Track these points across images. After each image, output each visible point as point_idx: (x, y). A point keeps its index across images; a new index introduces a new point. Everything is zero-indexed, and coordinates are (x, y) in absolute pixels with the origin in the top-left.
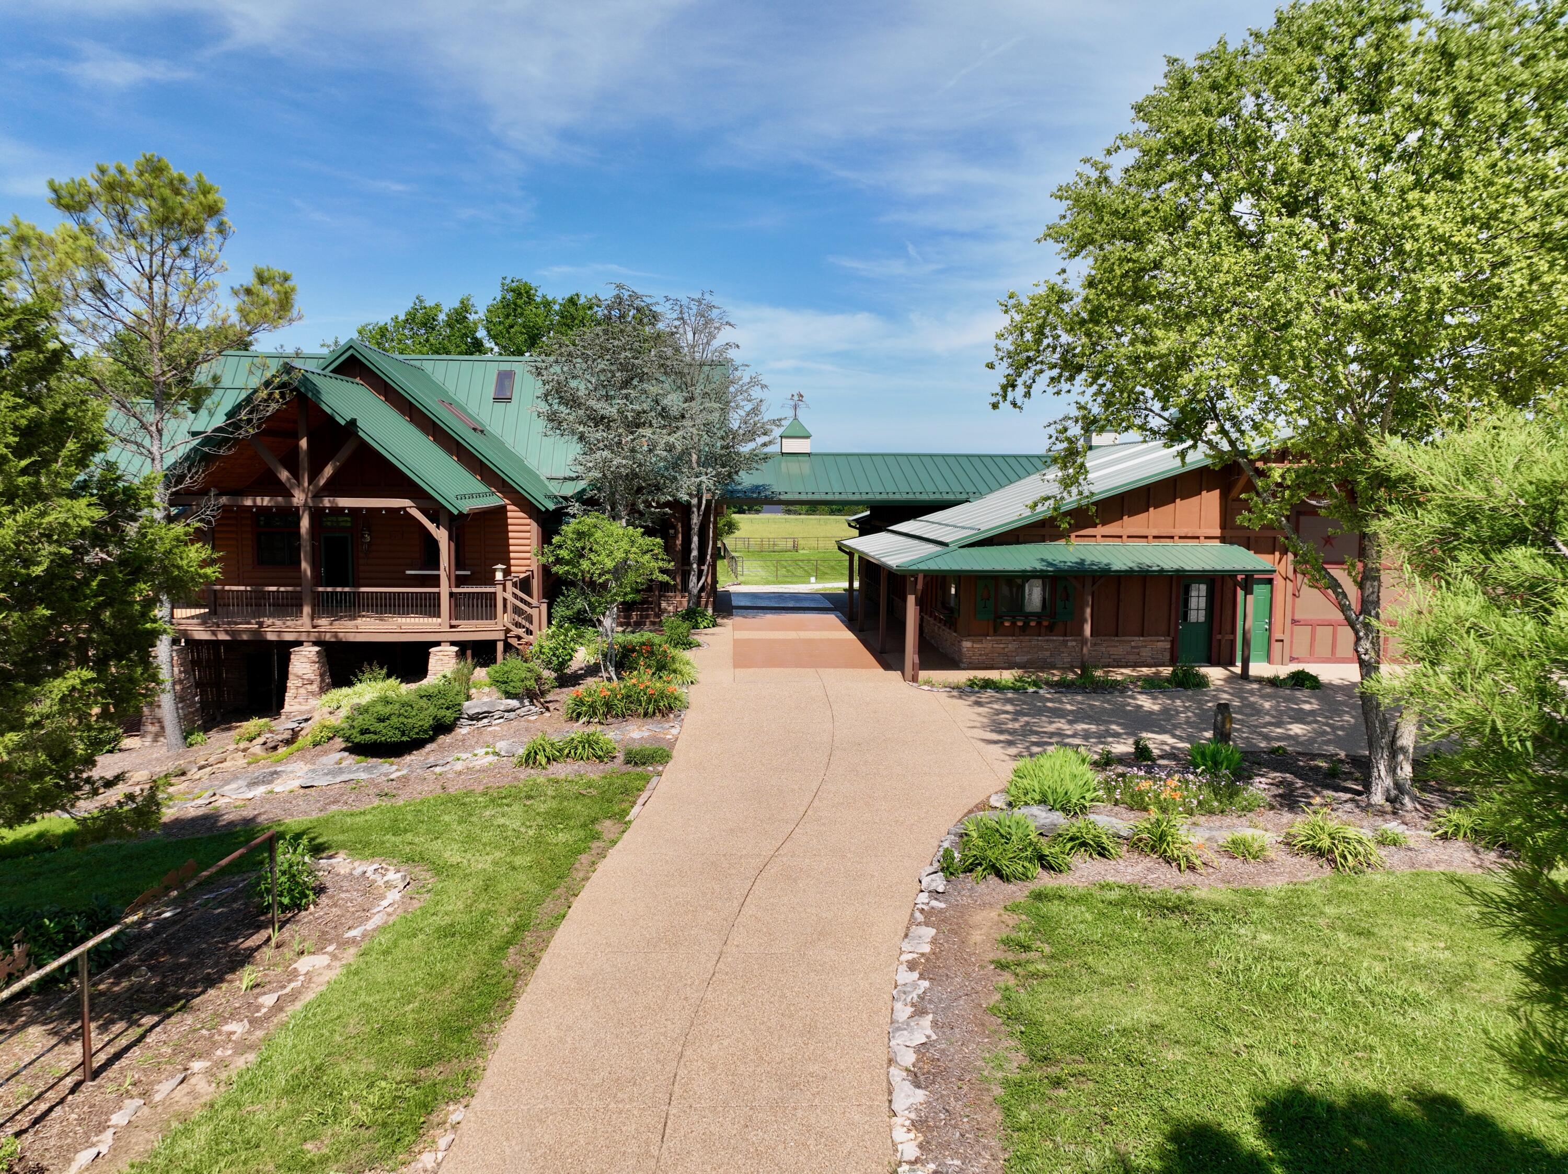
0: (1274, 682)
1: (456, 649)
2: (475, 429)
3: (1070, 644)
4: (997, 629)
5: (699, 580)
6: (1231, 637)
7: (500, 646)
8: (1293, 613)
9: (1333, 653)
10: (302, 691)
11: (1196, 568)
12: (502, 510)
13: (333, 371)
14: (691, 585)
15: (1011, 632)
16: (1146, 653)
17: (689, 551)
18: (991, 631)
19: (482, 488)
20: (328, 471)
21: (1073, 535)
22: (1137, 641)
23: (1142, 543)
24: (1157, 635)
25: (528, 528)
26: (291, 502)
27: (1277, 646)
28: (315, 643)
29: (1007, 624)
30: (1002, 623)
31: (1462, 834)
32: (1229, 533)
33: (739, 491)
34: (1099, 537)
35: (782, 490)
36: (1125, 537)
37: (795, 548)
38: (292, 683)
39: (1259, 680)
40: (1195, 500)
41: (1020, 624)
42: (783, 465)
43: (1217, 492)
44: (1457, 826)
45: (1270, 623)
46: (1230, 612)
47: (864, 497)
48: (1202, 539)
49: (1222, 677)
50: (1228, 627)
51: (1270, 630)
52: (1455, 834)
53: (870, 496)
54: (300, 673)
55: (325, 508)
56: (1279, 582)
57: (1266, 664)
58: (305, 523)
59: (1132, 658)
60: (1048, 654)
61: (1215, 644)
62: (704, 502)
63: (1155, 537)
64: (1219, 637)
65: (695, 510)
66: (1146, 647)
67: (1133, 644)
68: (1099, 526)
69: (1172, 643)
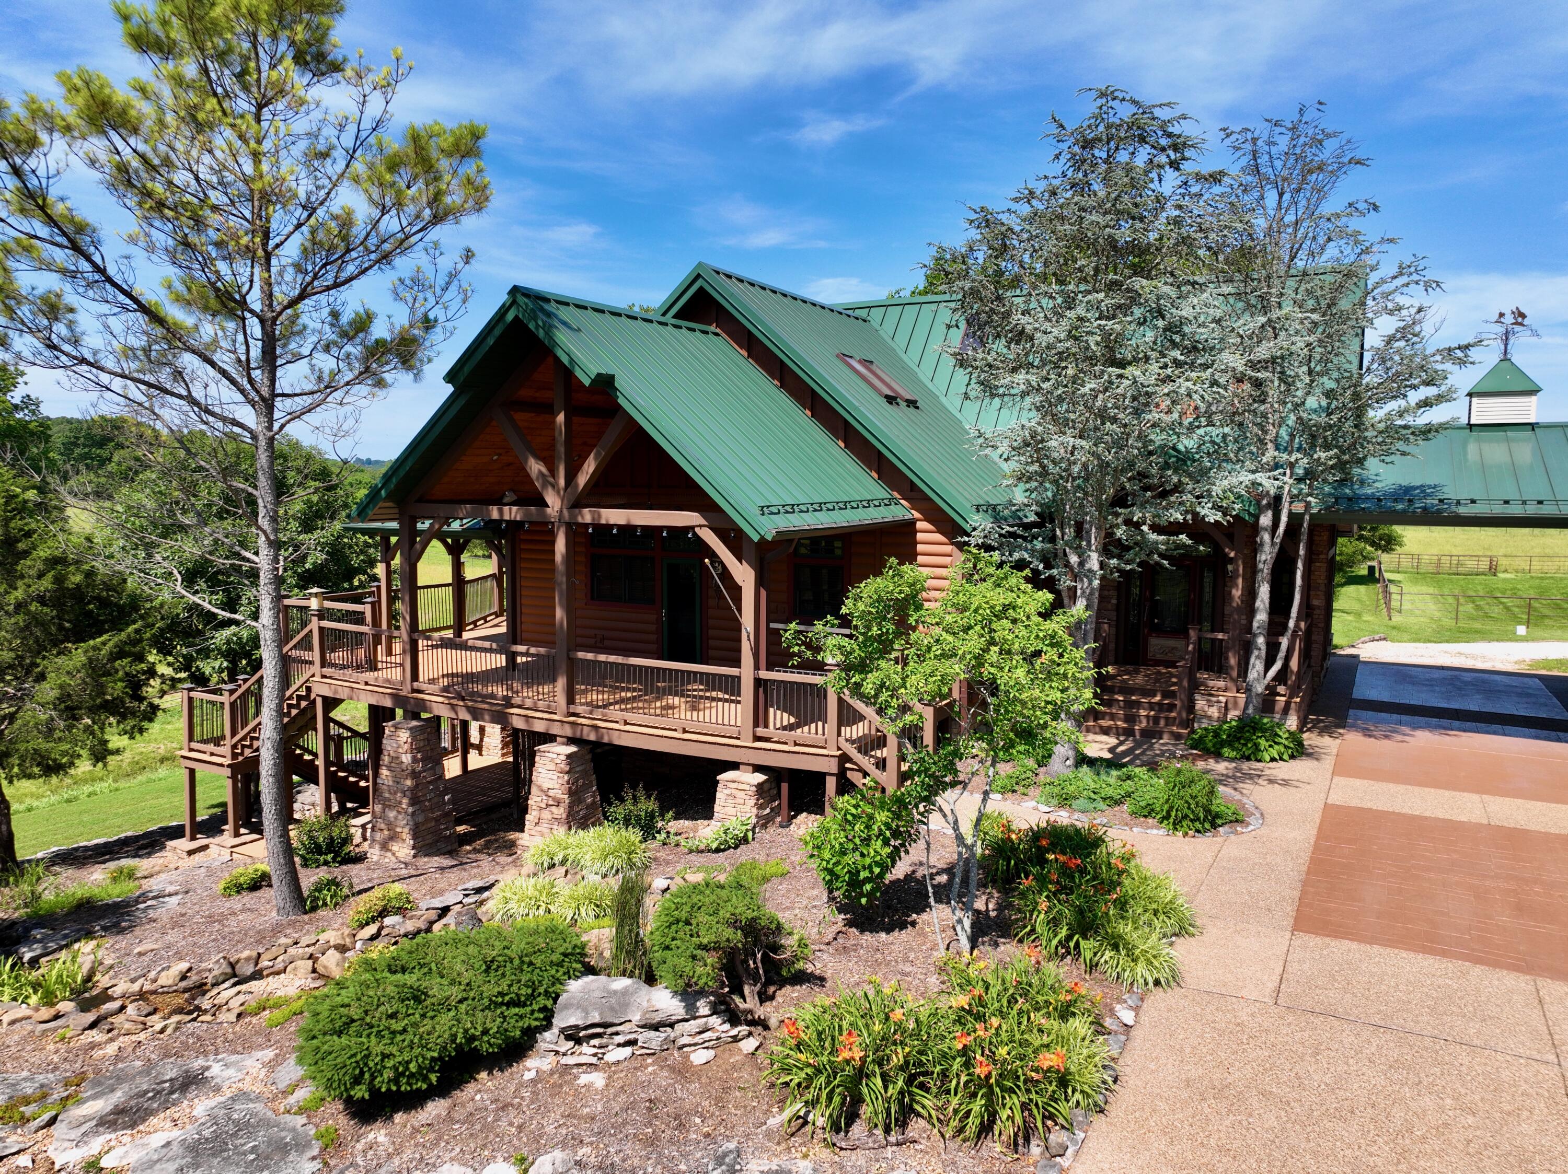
1: (760, 778)
2: (891, 400)
5: (1268, 666)
7: (831, 784)
10: (546, 815)
12: (909, 527)
13: (677, 316)
14: (1252, 675)
17: (1252, 612)
19: (879, 491)
20: (590, 467)
25: (946, 560)
26: (544, 514)
28: (571, 741)
33: (1368, 498)
35: (1464, 495)
37: (1493, 570)
38: (534, 801)
42: (1472, 448)
54: (545, 786)
55: (586, 526)
58: (560, 545)
62: (1284, 518)
65: (1266, 537)
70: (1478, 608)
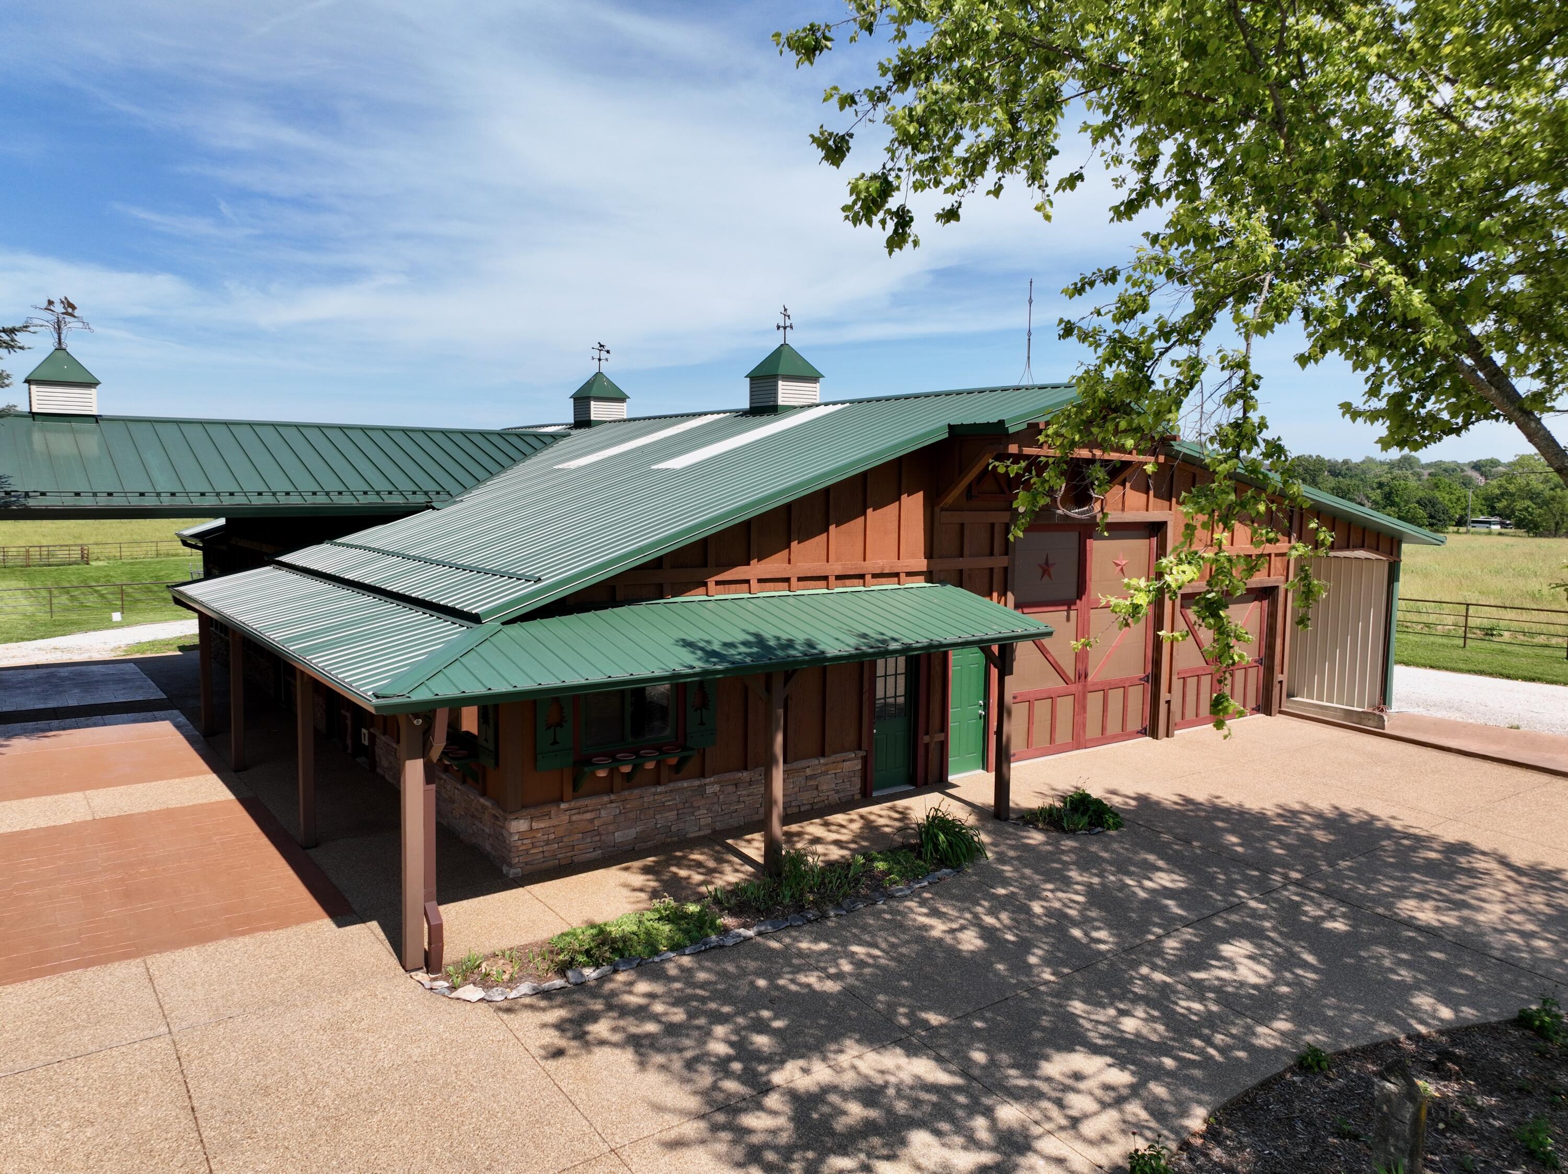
0: (1056, 823)
3: (709, 790)
4: (580, 787)
6: (941, 737)
9: (1052, 740)
15: (608, 788)
16: (827, 784)
18: (568, 789)
21: (713, 581)
22: (815, 765)
23: (821, 589)
24: (844, 750)
29: (602, 774)
30: (592, 773)
32: (937, 564)
34: (753, 582)
35: (33, 487)
36: (794, 581)
37: (85, 559)
39: (1028, 818)
40: (893, 508)
41: (625, 768)
42: (37, 437)
43: (921, 494)
45: (983, 706)
47: (227, 501)
48: (903, 576)
50: (935, 722)
51: (983, 716)
53: (239, 500)
57: (981, 771)
59: (806, 797)
60: (672, 815)
61: (921, 751)
63: (838, 578)
64: (926, 739)
66: (825, 773)
67: (808, 772)
68: (754, 562)
69: (865, 760)
70: (73, 598)
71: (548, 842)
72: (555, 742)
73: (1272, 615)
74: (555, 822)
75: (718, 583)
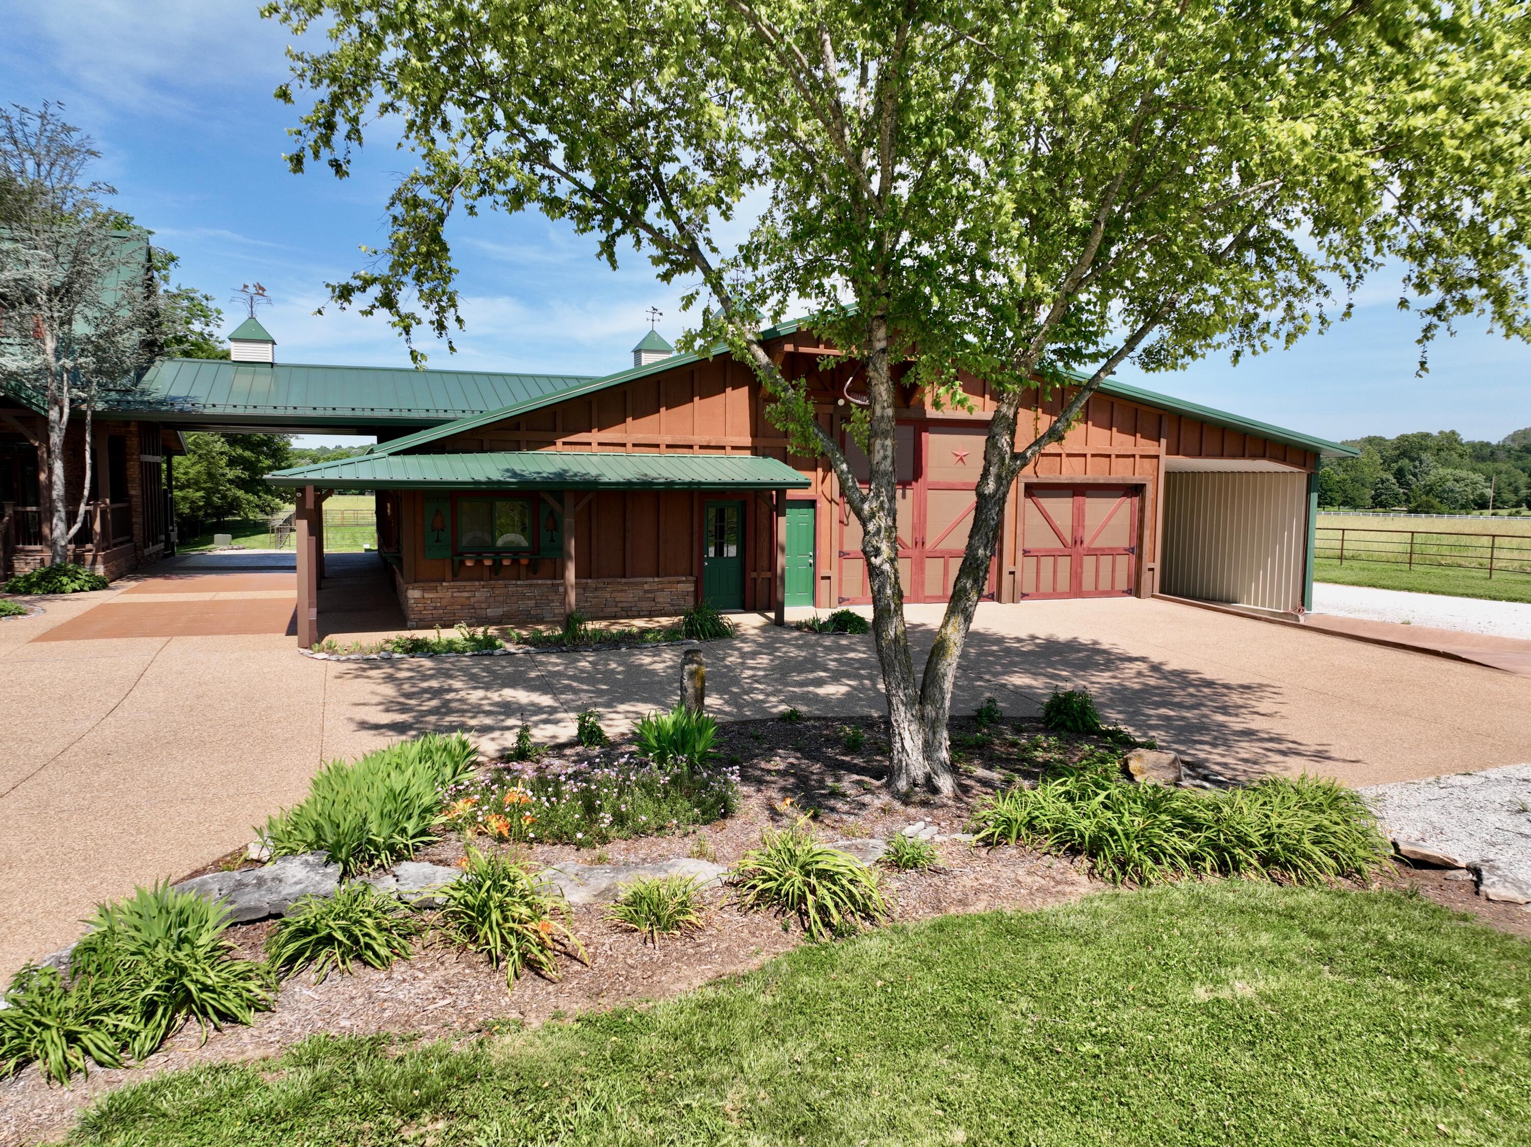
0: (814, 627)
4: (457, 573)
5: (69, 525)
6: (769, 575)
8: (841, 543)
11: (711, 479)
14: (56, 533)
15: (476, 575)
16: (663, 598)
18: (449, 574)
21: (559, 442)
22: (651, 583)
23: (652, 453)
24: (677, 574)
27: (823, 585)
29: (470, 564)
30: (462, 562)
31: (1014, 835)
32: (762, 442)
34: (594, 445)
36: (629, 446)
39: (799, 626)
40: (718, 399)
41: (488, 563)
43: (745, 390)
44: (1008, 822)
45: (814, 557)
46: (766, 544)
47: (329, 413)
48: (728, 449)
49: (759, 624)
50: (765, 563)
51: (814, 565)
52: (1005, 835)
56: (822, 505)
57: (804, 606)
59: (645, 605)
60: (532, 603)
61: (749, 584)
63: (668, 446)
64: (754, 575)
66: (662, 590)
67: (646, 587)
68: (595, 430)
69: (697, 583)
71: (435, 608)
72: (438, 541)
73: (1142, 510)
74: (440, 595)
75: (564, 443)
